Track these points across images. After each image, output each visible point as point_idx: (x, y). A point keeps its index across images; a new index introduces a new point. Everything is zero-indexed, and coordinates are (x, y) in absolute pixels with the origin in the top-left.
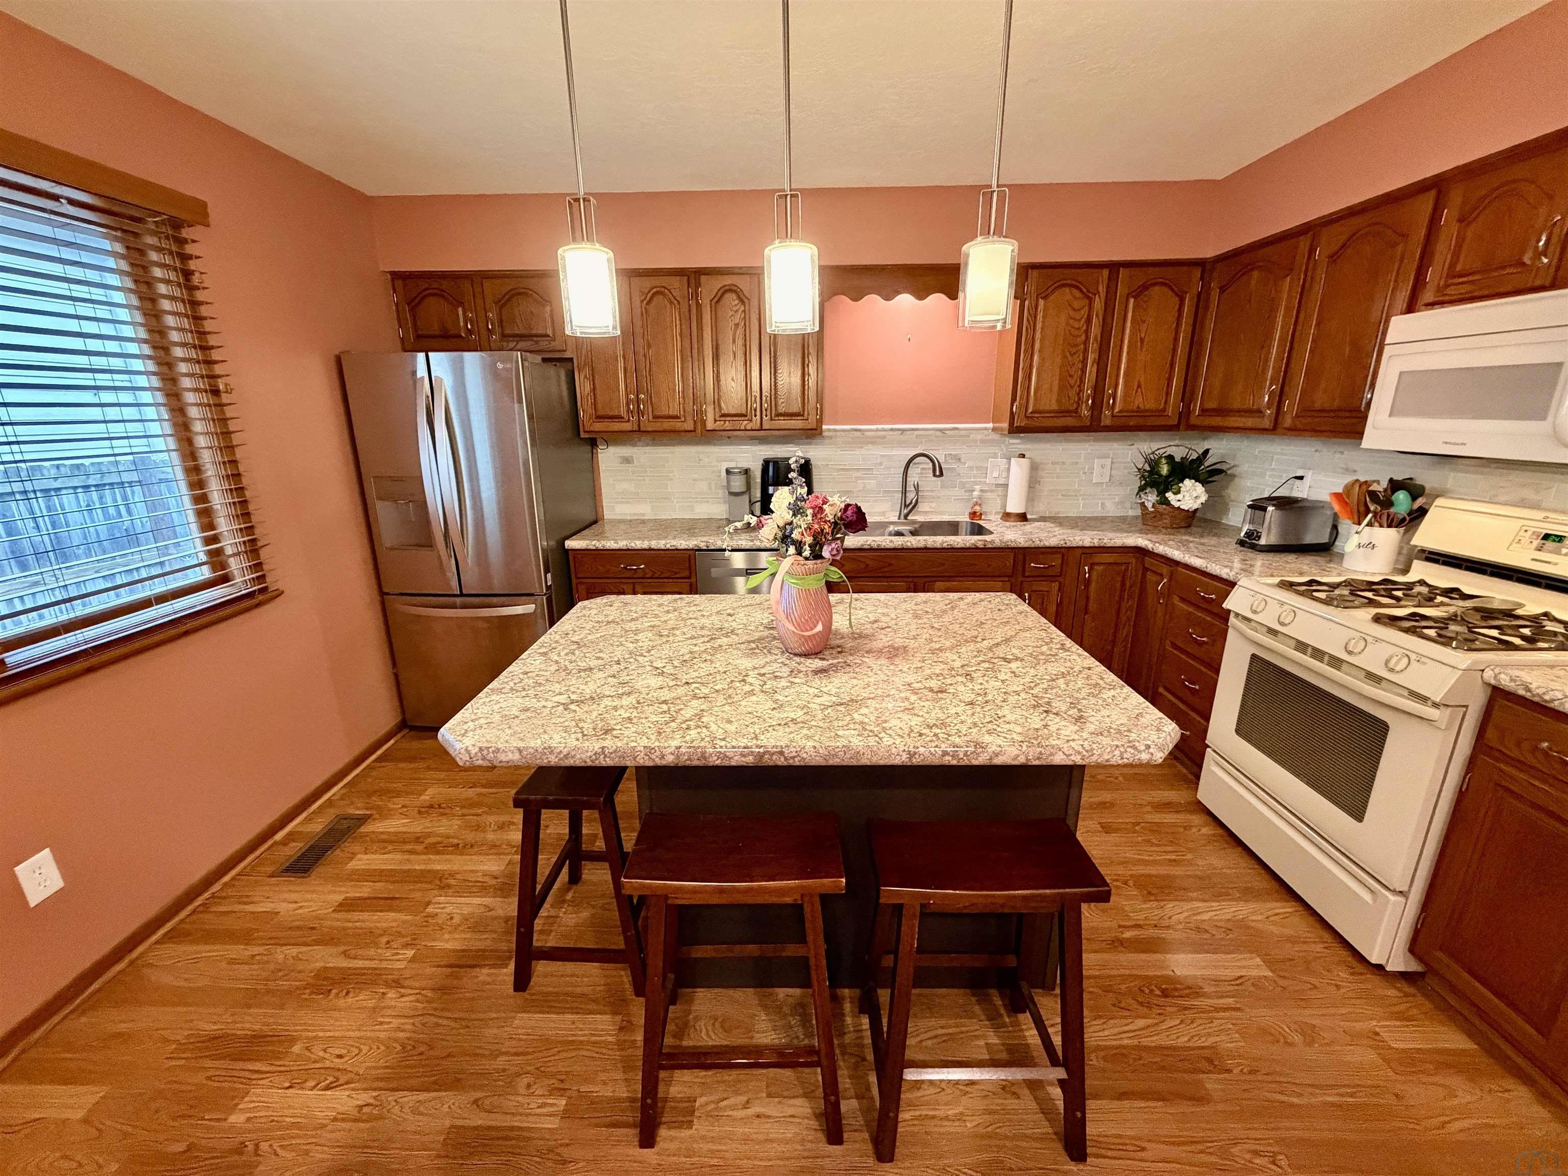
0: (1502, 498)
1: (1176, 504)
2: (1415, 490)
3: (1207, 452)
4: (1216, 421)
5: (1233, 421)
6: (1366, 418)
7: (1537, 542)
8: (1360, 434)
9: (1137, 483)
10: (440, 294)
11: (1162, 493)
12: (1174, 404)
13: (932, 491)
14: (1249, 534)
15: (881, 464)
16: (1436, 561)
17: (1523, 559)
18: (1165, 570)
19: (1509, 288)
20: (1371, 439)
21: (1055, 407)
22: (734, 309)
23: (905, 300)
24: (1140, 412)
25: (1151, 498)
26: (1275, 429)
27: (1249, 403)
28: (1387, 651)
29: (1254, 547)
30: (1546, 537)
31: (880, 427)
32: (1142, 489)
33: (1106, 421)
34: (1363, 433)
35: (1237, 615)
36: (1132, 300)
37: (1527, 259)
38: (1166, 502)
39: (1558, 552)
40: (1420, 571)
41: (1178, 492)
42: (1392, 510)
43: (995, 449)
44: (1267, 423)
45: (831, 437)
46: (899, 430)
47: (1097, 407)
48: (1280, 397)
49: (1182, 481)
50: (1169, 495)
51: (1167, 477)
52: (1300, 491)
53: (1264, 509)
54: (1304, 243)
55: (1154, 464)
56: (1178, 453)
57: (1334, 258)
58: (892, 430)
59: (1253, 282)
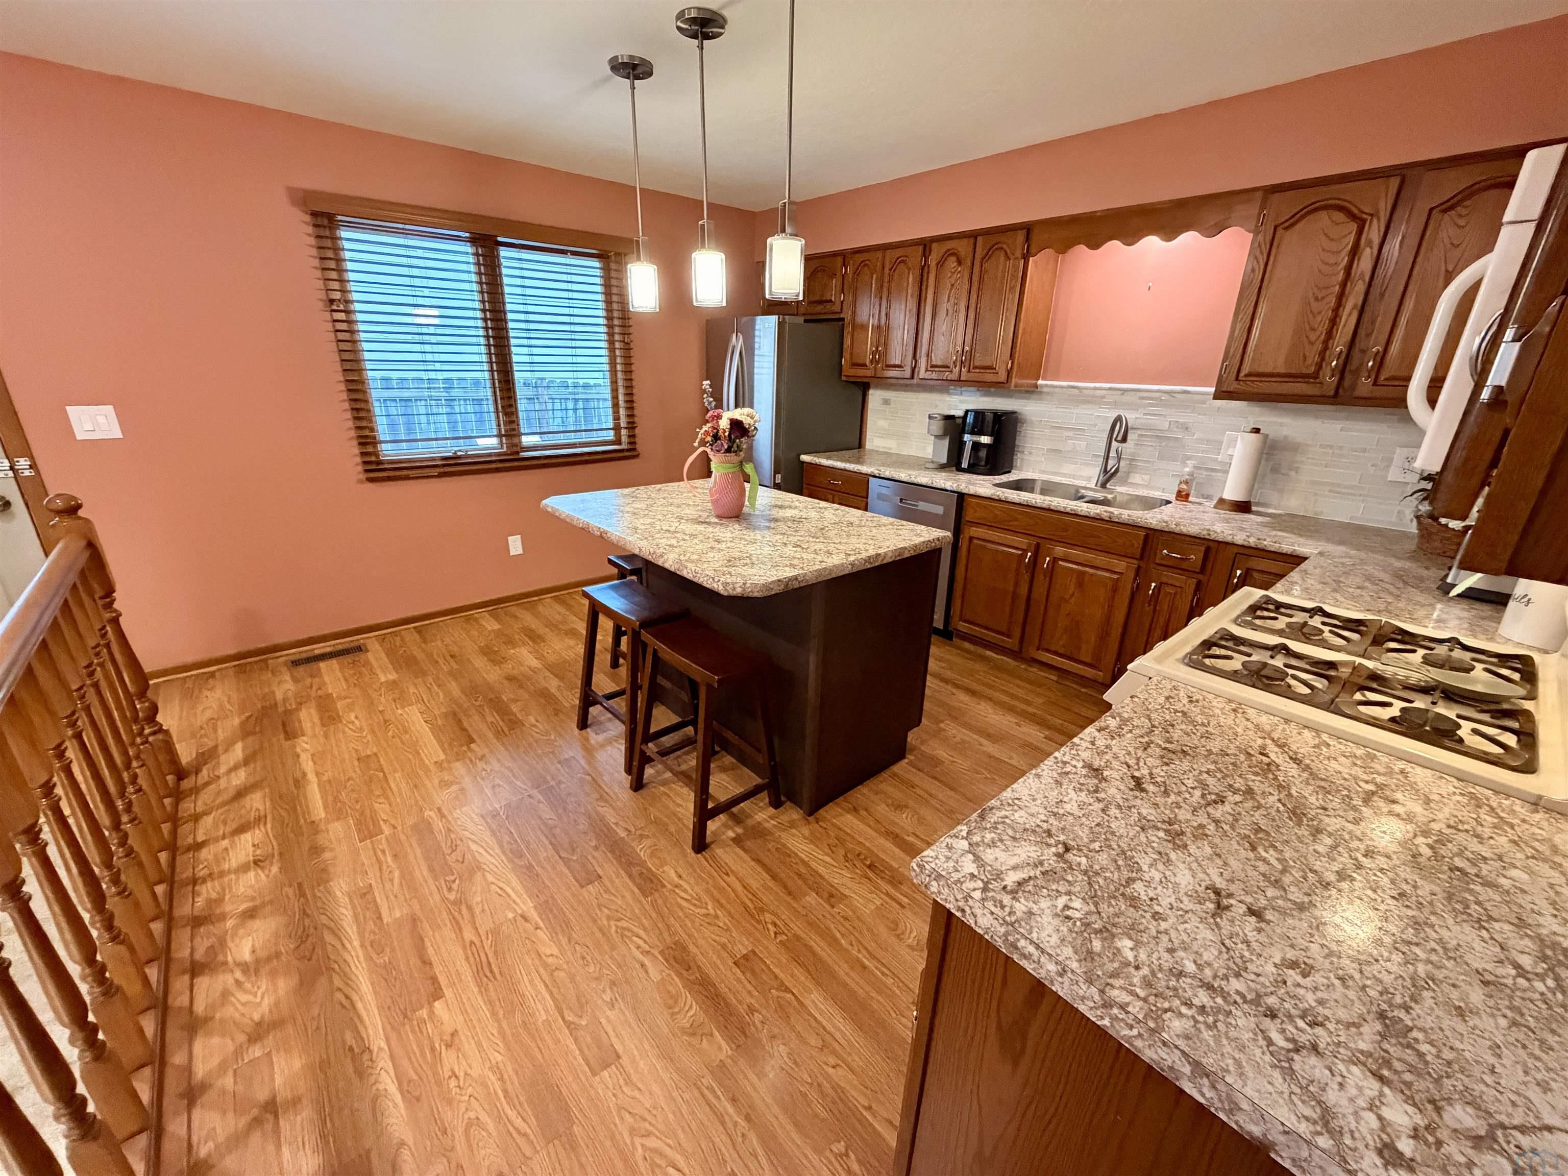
13: (1148, 462)
21: (1280, 369)
22: (953, 270)
23: (1152, 243)
31: (1098, 385)
45: (1048, 393)
58: (1110, 389)
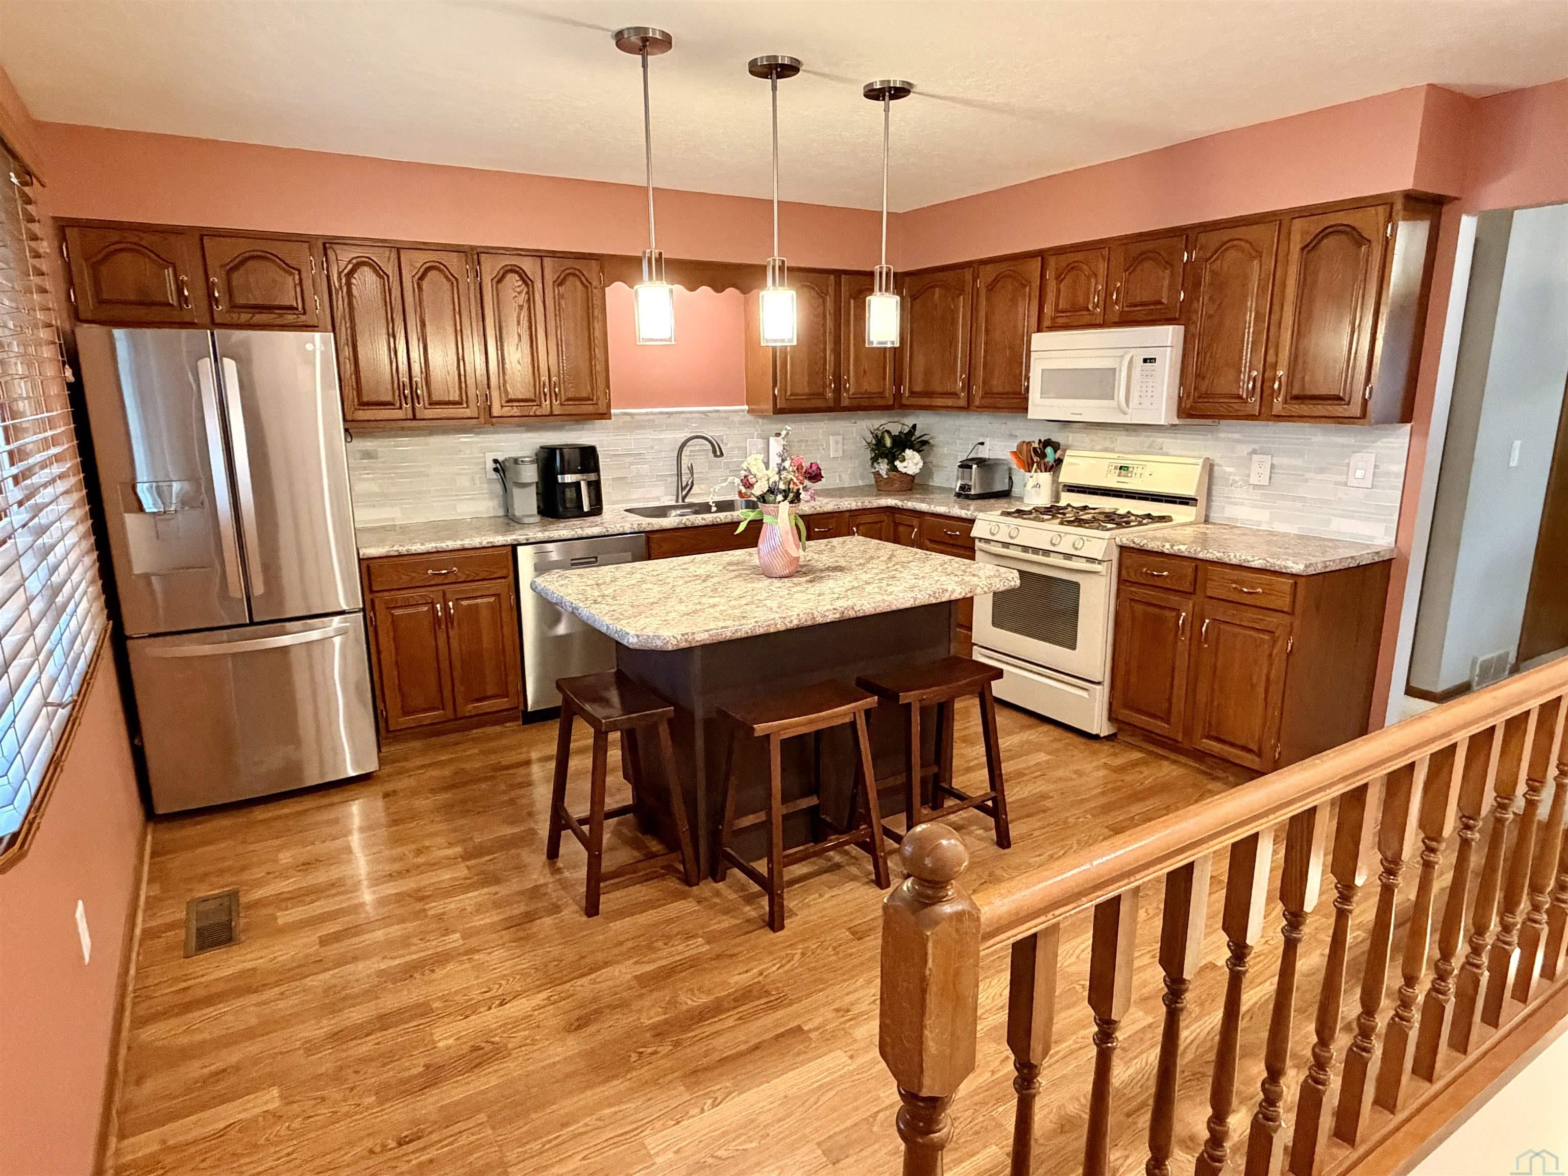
0: (1098, 447)
1: (904, 471)
2: (1056, 447)
3: (914, 426)
4: (925, 401)
5: (939, 402)
6: (1027, 399)
7: (1118, 471)
8: (1025, 409)
9: (869, 455)
10: (137, 250)
11: (891, 462)
12: (890, 390)
14: (962, 488)
15: (652, 448)
16: (1073, 491)
17: (1112, 482)
18: (915, 522)
19: (1084, 322)
20: (1034, 412)
21: (807, 390)
22: (518, 290)
24: (870, 395)
25: (883, 467)
26: (968, 407)
27: (948, 388)
28: (1071, 539)
29: (968, 497)
30: (1121, 468)
32: (874, 460)
33: (845, 402)
34: (1027, 409)
35: (980, 539)
36: (852, 301)
37: (1090, 307)
38: (894, 469)
39: (1126, 476)
40: (1067, 499)
41: (903, 460)
42: (1047, 460)
43: (751, 430)
44: (962, 402)
46: (667, 413)
47: (838, 391)
48: (968, 386)
49: (904, 451)
50: (897, 463)
51: (892, 448)
52: (984, 453)
53: (971, 467)
54: (968, 275)
55: (879, 441)
56: (895, 429)
57: (991, 288)
59: (936, 296)
